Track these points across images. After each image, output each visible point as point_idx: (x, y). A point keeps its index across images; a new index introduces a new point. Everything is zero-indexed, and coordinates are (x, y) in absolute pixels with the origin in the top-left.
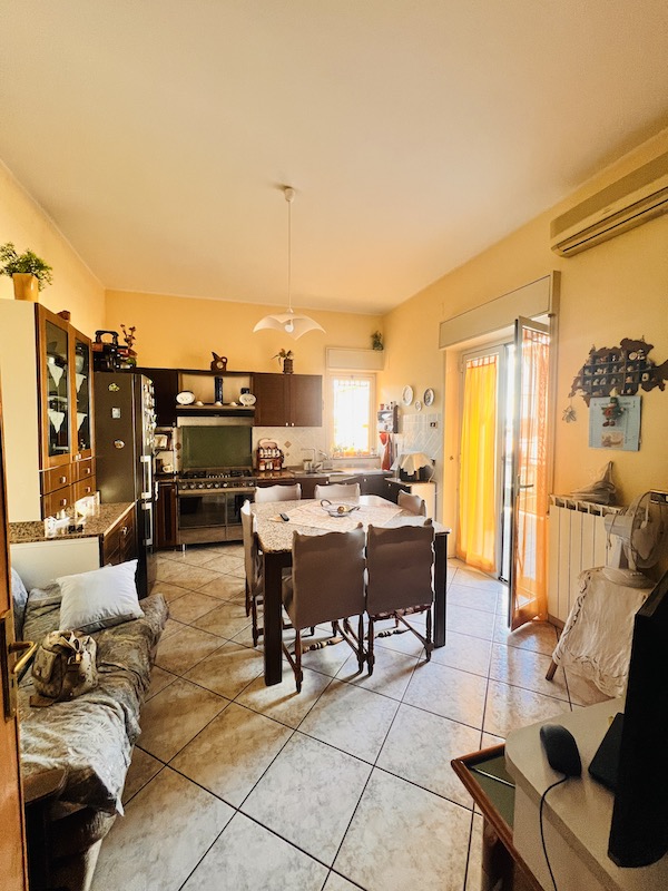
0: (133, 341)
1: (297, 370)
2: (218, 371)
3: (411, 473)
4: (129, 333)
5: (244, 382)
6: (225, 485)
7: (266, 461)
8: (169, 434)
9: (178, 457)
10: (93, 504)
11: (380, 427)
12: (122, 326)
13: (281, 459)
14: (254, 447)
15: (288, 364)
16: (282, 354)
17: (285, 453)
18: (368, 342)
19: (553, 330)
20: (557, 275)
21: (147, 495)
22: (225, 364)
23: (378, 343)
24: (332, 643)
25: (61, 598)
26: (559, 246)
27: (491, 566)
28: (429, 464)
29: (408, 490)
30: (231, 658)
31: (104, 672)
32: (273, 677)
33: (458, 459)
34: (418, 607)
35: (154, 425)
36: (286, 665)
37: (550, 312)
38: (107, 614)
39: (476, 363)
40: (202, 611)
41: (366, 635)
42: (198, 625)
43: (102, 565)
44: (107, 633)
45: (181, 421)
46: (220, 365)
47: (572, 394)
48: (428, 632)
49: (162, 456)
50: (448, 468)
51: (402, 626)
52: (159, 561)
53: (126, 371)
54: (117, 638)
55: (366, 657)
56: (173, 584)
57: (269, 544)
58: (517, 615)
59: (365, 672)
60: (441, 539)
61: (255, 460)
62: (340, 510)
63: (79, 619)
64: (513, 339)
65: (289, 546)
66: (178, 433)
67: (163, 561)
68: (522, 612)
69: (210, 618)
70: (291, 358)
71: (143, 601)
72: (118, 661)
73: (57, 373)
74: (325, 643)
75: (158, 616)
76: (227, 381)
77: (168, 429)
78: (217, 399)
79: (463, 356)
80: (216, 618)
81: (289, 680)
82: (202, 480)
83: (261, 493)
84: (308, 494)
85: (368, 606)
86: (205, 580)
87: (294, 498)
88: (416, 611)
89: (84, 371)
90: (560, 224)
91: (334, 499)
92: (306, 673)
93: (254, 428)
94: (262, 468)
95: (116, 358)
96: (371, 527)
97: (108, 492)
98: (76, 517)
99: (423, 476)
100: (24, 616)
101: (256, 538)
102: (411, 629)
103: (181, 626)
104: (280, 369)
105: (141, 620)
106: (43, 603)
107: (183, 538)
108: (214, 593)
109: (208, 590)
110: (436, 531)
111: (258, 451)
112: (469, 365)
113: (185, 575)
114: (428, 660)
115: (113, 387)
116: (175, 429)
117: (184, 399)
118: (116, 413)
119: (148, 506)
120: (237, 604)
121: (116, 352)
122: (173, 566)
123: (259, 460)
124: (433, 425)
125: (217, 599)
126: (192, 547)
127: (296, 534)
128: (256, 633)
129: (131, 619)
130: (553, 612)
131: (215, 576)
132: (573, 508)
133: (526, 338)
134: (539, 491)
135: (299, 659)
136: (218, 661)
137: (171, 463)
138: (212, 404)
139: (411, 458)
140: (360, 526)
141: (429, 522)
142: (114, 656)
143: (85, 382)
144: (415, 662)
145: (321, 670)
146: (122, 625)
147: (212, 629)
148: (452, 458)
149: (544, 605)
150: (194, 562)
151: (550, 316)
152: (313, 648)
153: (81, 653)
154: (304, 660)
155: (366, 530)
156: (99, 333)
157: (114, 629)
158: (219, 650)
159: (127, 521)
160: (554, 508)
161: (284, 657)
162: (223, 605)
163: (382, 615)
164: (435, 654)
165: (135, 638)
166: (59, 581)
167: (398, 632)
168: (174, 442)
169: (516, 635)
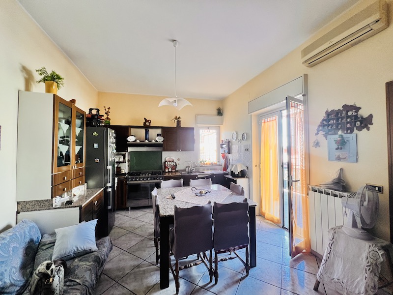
0: (109, 114)
1: (182, 125)
2: (147, 126)
3: (237, 173)
4: (107, 110)
5: (159, 131)
6: (149, 179)
7: (169, 167)
8: (124, 155)
9: (128, 166)
10: (83, 189)
11: (222, 151)
12: (104, 107)
13: (175, 166)
14: (163, 161)
15: (179, 123)
16: (176, 118)
17: (177, 163)
18: (215, 112)
19: (305, 102)
20: (306, 76)
21: (109, 185)
22: (150, 123)
23: (220, 113)
24: (196, 264)
25: (56, 240)
26: (306, 61)
27: (278, 220)
28: (245, 169)
29: (235, 182)
30: (144, 271)
31: (69, 286)
32: (164, 284)
33: (259, 166)
34: (241, 246)
35: (115, 151)
36: (171, 276)
37: (303, 94)
38: (78, 249)
39: (266, 120)
40: (133, 243)
41: (213, 260)
42: (130, 252)
43: (80, 221)
44: (76, 260)
45: (130, 149)
46: (147, 124)
47: (317, 134)
48: (247, 260)
49: (121, 165)
50: (254, 170)
51: (233, 255)
52: (116, 216)
53: (102, 126)
54: (81, 263)
55: (213, 273)
56: (121, 228)
57: (163, 212)
58: (294, 250)
59: (213, 282)
60: (253, 208)
61: (163, 167)
62: (201, 193)
63: (62, 252)
64: (285, 108)
65: (172, 213)
66: (129, 155)
67: (119, 215)
68: (296, 248)
69: (137, 247)
70: (180, 120)
71: (99, 241)
72: (78, 278)
73: (65, 127)
74: (192, 264)
75: (105, 250)
76: (151, 131)
77: (124, 153)
78: (146, 139)
79: (261, 117)
80: (140, 247)
81: (172, 285)
82: (138, 176)
83: (164, 184)
84: (186, 184)
85: (214, 246)
86: (137, 226)
87: (180, 186)
88: (240, 248)
89: (82, 126)
90: (306, 51)
91: (198, 186)
92: (181, 281)
93: (163, 152)
94: (167, 171)
95: (98, 121)
96: (215, 203)
97: (92, 183)
98: (73, 196)
99: (243, 174)
100: (38, 250)
101: (157, 207)
102: (238, 256)
103: (122, 251)
104: (175, 125)
105: (95, 253)
106: (47, 243)
107: (128, 204)
108: (140, 233)
109: (138, 231)
110: (249, 205)
111: (165, 163)
112: (263, 121)
113: (128, 223)
114: (247, 275)
115: (95, 134)
116: (127, 153)
117: (131, 139)
118: (96, 146)
119: (110, 190)
120: (151, 239)
121: (98, 118)
122: (123, 219)
123: (165, 167)
124: (247, 150)
125: (141, 236)
126: (133, 208)
127: (176, 207)
128: (157, 257)
129: (91, 252)
130: (314, 248)
131: (142, 224)
132: (322, 192)
133: (292, 106)
134: (302, 184)
135: (177, 273)
136: (137, 272)
137: (125, 169)
138: (143, 141)
139: (236, 166)
140: (210, 202)
141: (246, 200)
142: (76, 275)
143: (82, 132)
144: (240, 276)
145: (190, 280)
146: (85, 256)
147: (137, 254)
148: (256, 166)
149: (309, 243)
150: (133, 216)
151: (303, 95)
152: (186, 267)
153: (54, 277)
154: (181, 273)
155: (212, 204)
156: (91, 110)
157: (81, 258)
158: (138, 266)
159: (99, 198)
160: (311, 192)
161: (170, 271)
162: (144, 240)
163: (222, 250)
164: (251, 271)
165: (90, 264)
166: (56, 231)
167: (231, 258)
168: (127, 159)
169: (295, 260)
